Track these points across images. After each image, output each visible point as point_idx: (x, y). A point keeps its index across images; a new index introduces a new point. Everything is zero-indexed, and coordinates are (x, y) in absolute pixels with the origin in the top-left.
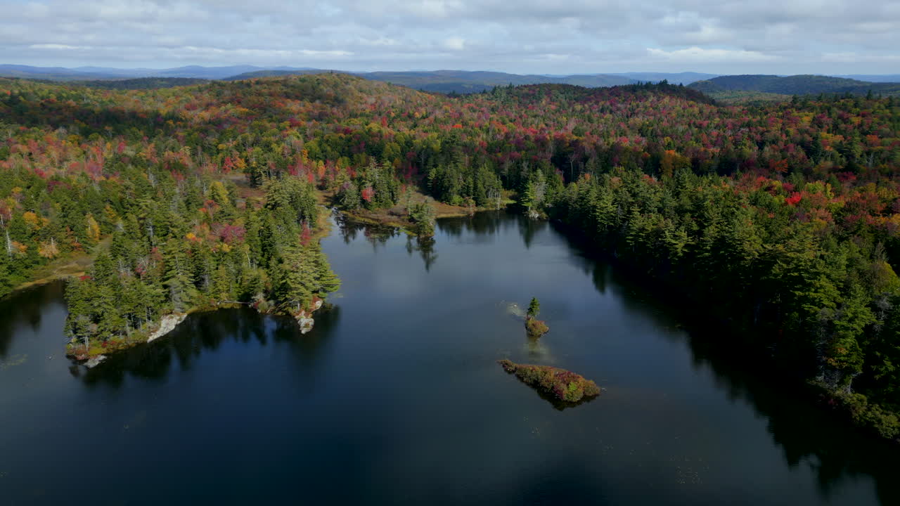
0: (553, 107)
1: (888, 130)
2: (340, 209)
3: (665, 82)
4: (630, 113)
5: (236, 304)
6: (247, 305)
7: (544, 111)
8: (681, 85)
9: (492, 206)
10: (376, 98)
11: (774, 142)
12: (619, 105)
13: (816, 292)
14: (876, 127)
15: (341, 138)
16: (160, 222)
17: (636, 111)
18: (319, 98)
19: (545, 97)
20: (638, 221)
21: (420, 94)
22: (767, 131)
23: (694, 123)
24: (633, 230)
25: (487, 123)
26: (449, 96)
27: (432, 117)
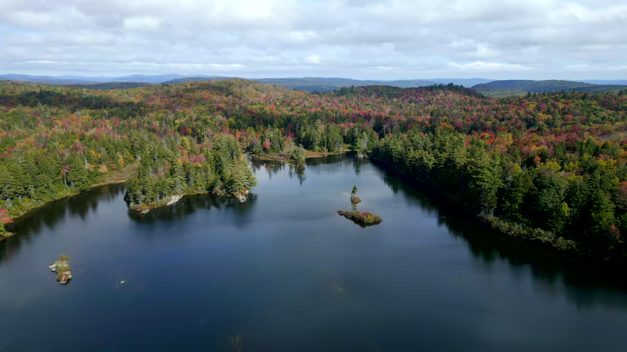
0: (379, 100)
1: (579, 112)
2: (250, 154)
3: (452, 84)
4: (427, 103)
5: (206, 192)
6: (211, 192)
7: (373, 102)
8: (462, 85)
9: (337, 152)
10: (266, 94)
11: (509, 119)
12: (421, 99)
13: (482, 176)
14: (572, 110)
15: (248, 116)
16: (162, 154)
17: (431, 102)
18: (231, 94)
19: (374, 93)
20: (412, 154)
21: (294, 92)
22: (507, 113)
23: (464, 109)
24: (409, 158)
25: (336, 109)
26: (313, 93)
27: (303, 105)
